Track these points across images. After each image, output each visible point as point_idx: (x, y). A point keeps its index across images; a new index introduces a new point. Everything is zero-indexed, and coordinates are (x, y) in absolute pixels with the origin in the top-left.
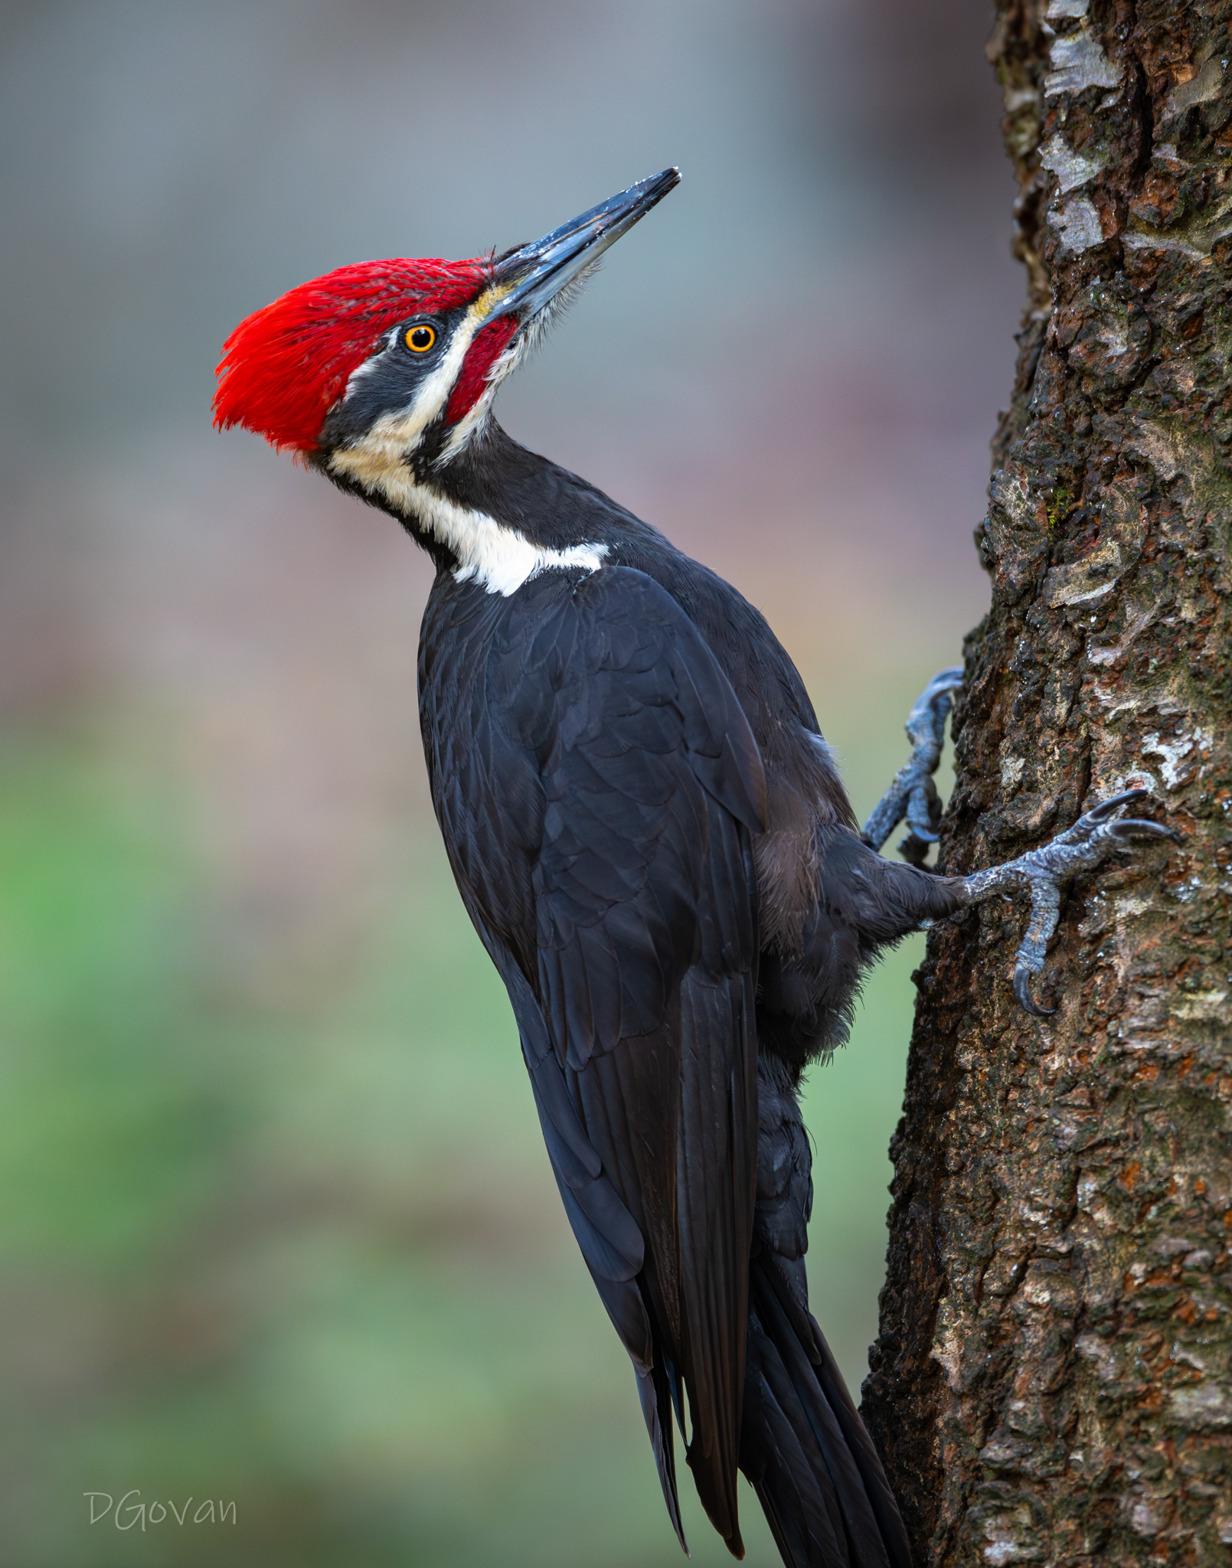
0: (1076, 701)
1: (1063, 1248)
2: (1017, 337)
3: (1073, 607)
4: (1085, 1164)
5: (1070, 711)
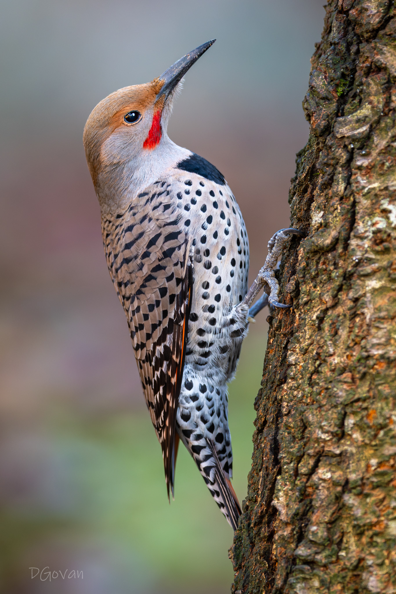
0: (349, 183)
1: (338, 452)
2: (325, 7)
3: (348, 137)
4: (349, 410)
5: (346, 189)
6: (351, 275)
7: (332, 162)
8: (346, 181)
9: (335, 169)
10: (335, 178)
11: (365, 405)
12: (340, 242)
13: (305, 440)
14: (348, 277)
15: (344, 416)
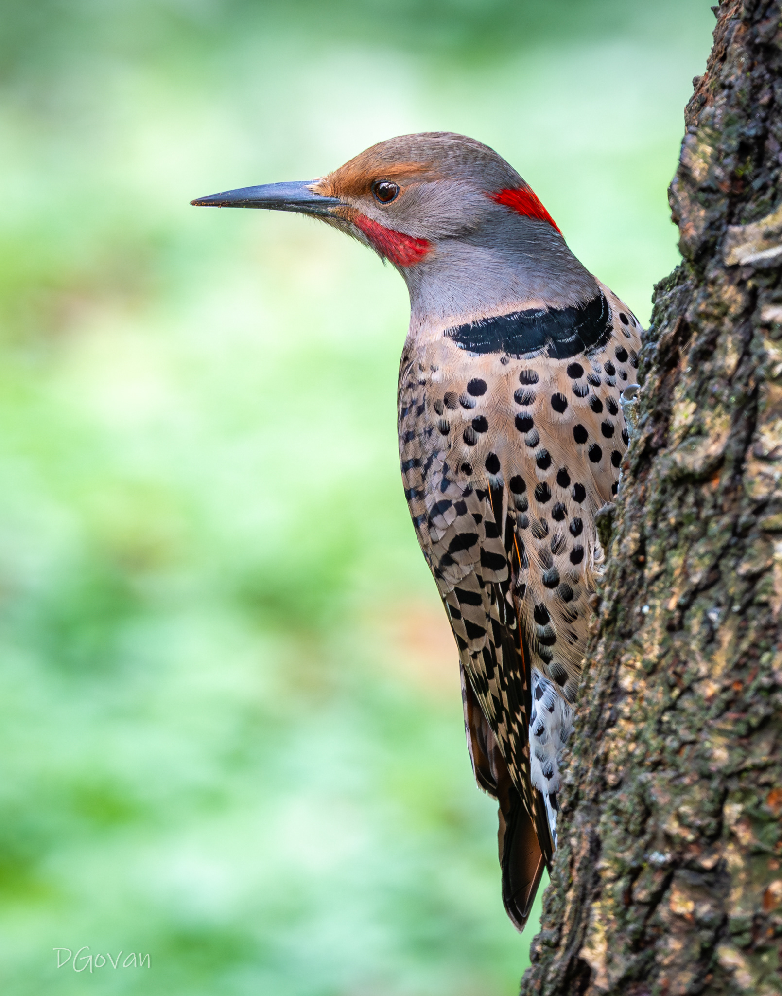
6: (747, 528)
7: (716, 312)
8: (742, 350)
9: (722, 324)
10: (720, 340)
11: (764, 778)
12: (726, 464)
13: (647, 837)
14: (740, 532)
15: (723, 797)
